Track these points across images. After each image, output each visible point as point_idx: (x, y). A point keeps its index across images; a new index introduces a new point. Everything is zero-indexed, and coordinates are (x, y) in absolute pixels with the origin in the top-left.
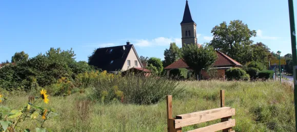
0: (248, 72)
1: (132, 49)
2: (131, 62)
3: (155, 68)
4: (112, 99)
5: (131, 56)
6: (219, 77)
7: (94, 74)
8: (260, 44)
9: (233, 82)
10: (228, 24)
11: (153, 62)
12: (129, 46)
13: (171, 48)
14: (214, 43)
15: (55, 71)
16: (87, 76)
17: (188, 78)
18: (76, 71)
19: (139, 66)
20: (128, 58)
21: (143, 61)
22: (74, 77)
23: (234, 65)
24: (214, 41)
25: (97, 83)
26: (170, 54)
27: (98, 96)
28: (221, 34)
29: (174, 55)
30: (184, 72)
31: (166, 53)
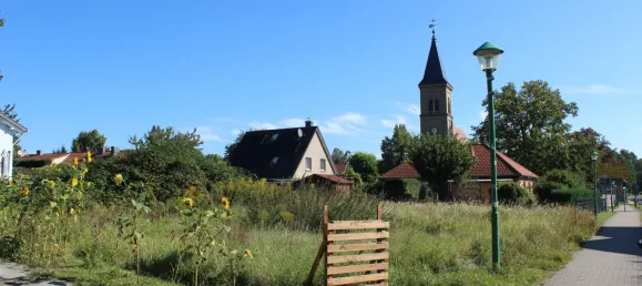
1: (315, 137)
2: (314, 162)
3: (358, 175)
4: (275, 223)
5: (314, 151)
7: (244, 183)
8: (588, 133)
10: (518, 89)
11: (359, 163)
12: (310, 130)
13: (396, 135)
14: (484, 131)
15: (180, 175)
16: (231, 186)
17: (421, 198)
18: (212, 177)
19: (329, 172)
20: (307, 154)
21: (337, 160)
22: (209, 188)
23: (517, 176)
25: (248, 200)
26: (395, 146)
28: (502, 109)
29: (401, 150)
30: (413, 187)
31: (386, 145)
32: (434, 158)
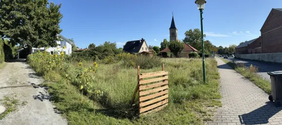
0: (199, 54)
1: (144, 42)
2: (144, 48)
3: (155, 51)
4: (130, 66)
5: (144, 46)
6: (185, 56)
7: (124, 54)
8: (208, 41)
9: (191, 59)
10: (193, 30)
11: (155, 49)
12: (143, 40)
13: (164, 41)
14: (186, 40)
15: (106, 53)
16: (121, 55)
17: (171, 57)
18: (115, 53)
19: (148, 51)
20: (142, 46)
21: (150, 48)
22: (114, 56)
23: (194, 51)
24: (186, 39)
25: (125, 59)
26: (164, 45)
27: (124, 65)
28: (189, 35)
29: (165, 45)
30: (169, 54)
31: (162, 44)
32: (175, 47)
